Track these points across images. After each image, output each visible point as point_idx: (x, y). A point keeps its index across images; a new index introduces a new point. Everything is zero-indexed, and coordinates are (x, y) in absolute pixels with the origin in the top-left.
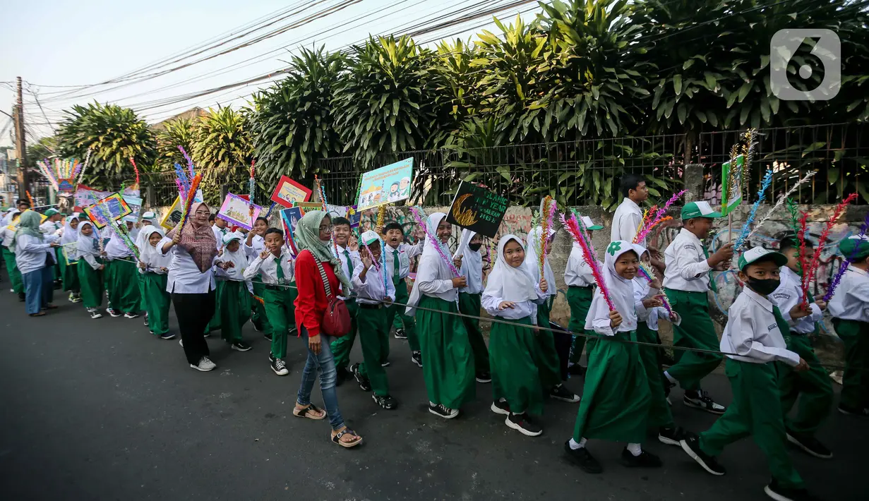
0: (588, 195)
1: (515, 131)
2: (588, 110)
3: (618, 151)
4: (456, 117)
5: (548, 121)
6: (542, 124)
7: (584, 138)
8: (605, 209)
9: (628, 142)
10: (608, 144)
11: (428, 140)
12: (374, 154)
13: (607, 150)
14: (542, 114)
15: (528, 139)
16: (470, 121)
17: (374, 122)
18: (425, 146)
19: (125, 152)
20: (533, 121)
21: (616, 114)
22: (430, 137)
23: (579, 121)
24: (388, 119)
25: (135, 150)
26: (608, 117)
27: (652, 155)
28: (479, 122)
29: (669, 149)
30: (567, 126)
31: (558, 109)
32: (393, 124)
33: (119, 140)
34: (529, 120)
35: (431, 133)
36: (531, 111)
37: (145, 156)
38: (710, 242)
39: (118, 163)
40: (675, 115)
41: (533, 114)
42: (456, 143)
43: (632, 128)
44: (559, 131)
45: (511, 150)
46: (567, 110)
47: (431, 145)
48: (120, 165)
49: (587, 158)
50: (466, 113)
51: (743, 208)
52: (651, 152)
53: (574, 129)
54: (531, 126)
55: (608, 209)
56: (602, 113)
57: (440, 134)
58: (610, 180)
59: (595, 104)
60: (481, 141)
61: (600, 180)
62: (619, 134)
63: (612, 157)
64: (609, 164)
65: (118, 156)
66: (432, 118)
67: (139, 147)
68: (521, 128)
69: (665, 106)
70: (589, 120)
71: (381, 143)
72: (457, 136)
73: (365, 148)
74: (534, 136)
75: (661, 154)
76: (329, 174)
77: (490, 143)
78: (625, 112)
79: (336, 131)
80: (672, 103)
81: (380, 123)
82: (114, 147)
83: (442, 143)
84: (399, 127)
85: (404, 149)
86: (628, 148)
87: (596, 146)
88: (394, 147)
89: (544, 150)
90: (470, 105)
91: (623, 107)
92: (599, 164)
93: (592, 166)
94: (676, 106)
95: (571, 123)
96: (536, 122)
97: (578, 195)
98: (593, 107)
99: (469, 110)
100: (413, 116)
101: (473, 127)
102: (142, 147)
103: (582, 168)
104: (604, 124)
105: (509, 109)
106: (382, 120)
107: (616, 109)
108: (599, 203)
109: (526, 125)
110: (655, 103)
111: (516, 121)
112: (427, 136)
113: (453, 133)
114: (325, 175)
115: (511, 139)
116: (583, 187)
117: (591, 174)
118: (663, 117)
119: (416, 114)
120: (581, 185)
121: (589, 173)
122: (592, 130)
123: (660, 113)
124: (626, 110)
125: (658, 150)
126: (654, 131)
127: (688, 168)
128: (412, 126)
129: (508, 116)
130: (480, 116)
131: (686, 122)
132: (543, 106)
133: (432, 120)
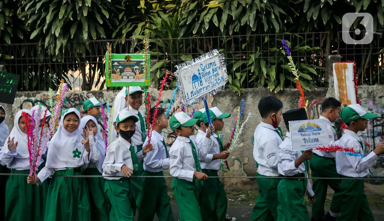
0: (257, 79)
1: (197, 26)
2: (257, 10)
3: (280, 44)
4: (143, 11)
5: (225, 18)
6: (220, 20)
7: (253, 33)
8: (271, 90)
9: (287, 38)
10: (272, 38)
11: (117, 31)
12: (64, 42)
13: (272, 43)
14: (219, 13)
15: (208, 33)
16: (156, 15)
17: (66, 11)
18: (113, 36)
20: (212, 17)
21: (278, 14)
22: (119, 28)
23: (250, 19)
24: (80, 8)
26: (273, 17)
27: (306, 47)
28: (165, 17)
29: (317, 43)
30: (240, 23)
31: (233, 8)
32: (85, 14)
34: (209, 16)
35: (119, 25)
36: (210, 9)
40: (320, 17)
41: (213, 12)
42: (143, 34)
43: (288, 25)
44: (233, 27)
45: (194, 42)
46: (240, 9)
47: (119, 35)
49: (256, 50)
50: (151, 8)
51: (368, 88)
52: (304, 45)
53: (246, 26)
54: (211, 22)
55: (273, 90)
56: (268, 14)
57: (128, 26)
58: (274, 67)
59: (263, 5)
60: (167, 33)
61: (266, 67)
62: (281, 31)
63: (275, 49)
64: (273, 54)
66: (120, 11)
68: (203, 23)
69: (312, 10)
70: (258, 19)
71: (73, 31)
72: (144, 28)
73: (57, 35)
74: (213, 29)
75: (311, 47)
76: (12, 60)
77: (175, 35)
78: (284, 13)
79: (20, 17)
80: (318, 8)
81: (71, 13)
83: (129, 34)
84: (91, 18)
85: (95, 38)
86: (287, 41)
87: (264, 40)
88: (85, 36)
89: (221, 41)
90: (155, 1)
91: (283, 9)
92: (265, 55)
93: (260, 56)
94: (321, 10)
95: (244, 21)
96: (215, 19)
97: (249, 79)
98: (261, 8)
99: (154, 5)
100: (104, 8)
101: (159, 20)
103: (253, 57)
104: (269, 22)
105: (192, 6)
106: (74, 9)
107: (278, 10)
108: (266, 85)
109: (207, 20)
110: (306, 7)
111: (198, 17)
112: (115, 27)
113: (140, 25)
114: (8, 61)
115: (194, 32)
116: (253, 73)
117: (259, 63)
118: (312, 18)
119: (106, 6)
120: (252, 71)
121: (258, 61)
122: (260, 26)
123: (309, 15)
124: (285, 11)
125: (309, 43)
126: (303, 29)
127: (331, 58)
128: (103, 17)
129: (193, 11)
130: (165, 11)
131: (328, 23)
132: (220, 5)
133: (121, 13)
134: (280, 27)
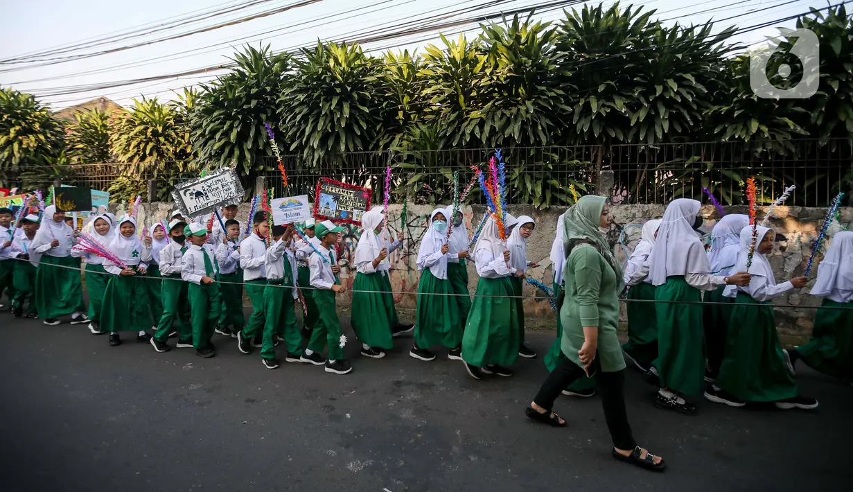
0: (521, 195)
1: (458, 137)
2: (523, 122)
3: (546, 158)
4: (401, 122)
5: (487, 129)
6: (482, 132)
7: (517, 145)
8: (536, 207)
9: (555, 151)
10: (538, 151)
11: (374, 142)
12: (322, 154)
13: (537, 156)
14: (481, 124)
15: (469, 145)
16: (414, 125)
17: (324, 123)
18: (370, 148)
19: (25, 142)
20: (474, 128)
21: (545, 126)
22: (376, 139)
23: (515, 130)
24: (339, 120)
25: (38, 140)
26: (540, 128)
27: (575, 161)
28: (424, 128)
29: (588, 157)
30: (504, 135)
31: (496, 119)
32: (343, 125)
33: (18, 128)
34: (471, 127)
35: (377, 137)
36: (472, 119)
37: (49, 147)
38: (619, 235)
39: (15, 153)
40: (591, 129)
41: (474, 123)
42: (401, 146)
43: (556, 138)
44: (496, 138)
45: (454, 154)
46: (504, 119)
47: (376, 147)
48: (17, 155)
49: (521, 163)
50: (410, 119)
51: (643, 207)
52: (573, 159)
53: (511, 137)
54: (472, 134)
55: (538, 208)
56: (535, 125)
57: (386, 137)
58: (540, 183)
59: (529, 116)
60: (425, 144)
61: (531, 183)
62: (549, 143)
63: (541, 163)
64: (538, 168)
65: (16, 146)
66: (378, 122)
67: (42, 137)
68: (464, 134)
69: (583, 121)
70: (523, 130)
71: (330, 143)
72: (401, 139)
73: (315, 147)
74: (475, 141)
75: (581, 161)
76: (272, 172)
77: (434, 147)
78: (551, 124)
79: (281, 130)
80: (589, 118)
81: (330, 125)
82: (12, 135)
83: (387, 146)
84: (349, 129)
85: (352, 150)
86: (554, 155)
87: (529, 153)
88: (343, 148)
89: (483, 154)
90: (414, 112)
91: (550, 121)
92: (530, 169)
93: (525, 170)
94: (592, 120)
95: (507, 133)
96: (477, 130)
97: (513, 195)
98: (527, 119)
99: (412, 116)
100: (361, 119)
101: (417, 132)
102: (46, 137)
103: (517, 171)
104: (536, 134)
105: (453, 116)
106: (332, 121)
107: (545, 121)
108: (530, 202)
109: (468, 131)
110: (576, 118)
111: (459, 128)
112: (372, 138)
113: (398, 136)
114: (269, 173)
115: (454, 144)
116: (517, 189)
117: (523, 178)
118: (582, 130)
119: (364, 117)
120: (516, 186)
121: (522, 176)
122: (525, 138)
123: (579, 127)
125: (579, 157)
126: (572, 142)
127: (602, 173)
128: (360, 127)
129: (453, 122)
130: (423, 122)
131: (600, 136)
132: (482, 116)
133: (378, 124)
134: (547, 139)
